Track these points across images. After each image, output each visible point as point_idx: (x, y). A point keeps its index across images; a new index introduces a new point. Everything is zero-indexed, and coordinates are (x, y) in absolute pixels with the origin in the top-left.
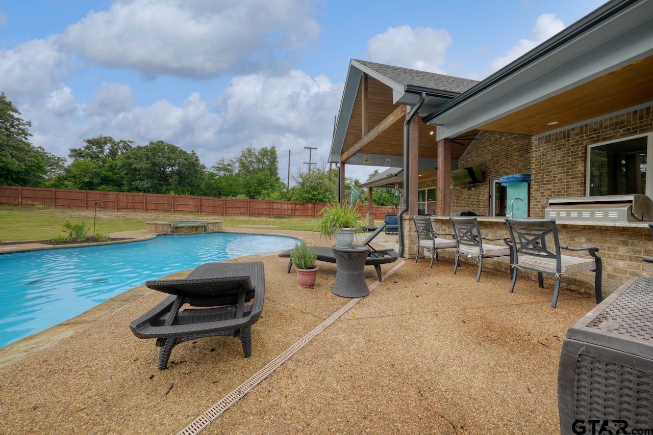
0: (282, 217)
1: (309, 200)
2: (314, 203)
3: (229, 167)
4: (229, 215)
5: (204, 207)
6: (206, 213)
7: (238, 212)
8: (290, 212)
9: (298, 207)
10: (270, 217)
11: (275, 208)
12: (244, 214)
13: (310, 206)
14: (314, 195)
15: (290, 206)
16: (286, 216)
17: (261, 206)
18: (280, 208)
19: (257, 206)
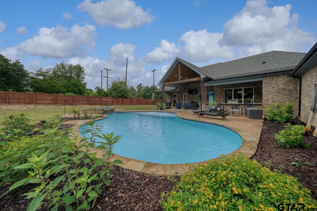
0: (108, 105)
1: (120, 97)
2: (122, 98)
3: (46, 74)
4: (77, 105)
5: (59, 101)
6: (60, 104)
7: (82, 103)
8: (111, 103)
9: (115, 100)
10: (101, 105)
11: (103, 100)
12: (86, 104)
13: (121, 99)
14: (122, 94)
15: (111, 100)
16: (109, 105)
17: (96, 100)
18: (106, 100)
19: (93, 100)
